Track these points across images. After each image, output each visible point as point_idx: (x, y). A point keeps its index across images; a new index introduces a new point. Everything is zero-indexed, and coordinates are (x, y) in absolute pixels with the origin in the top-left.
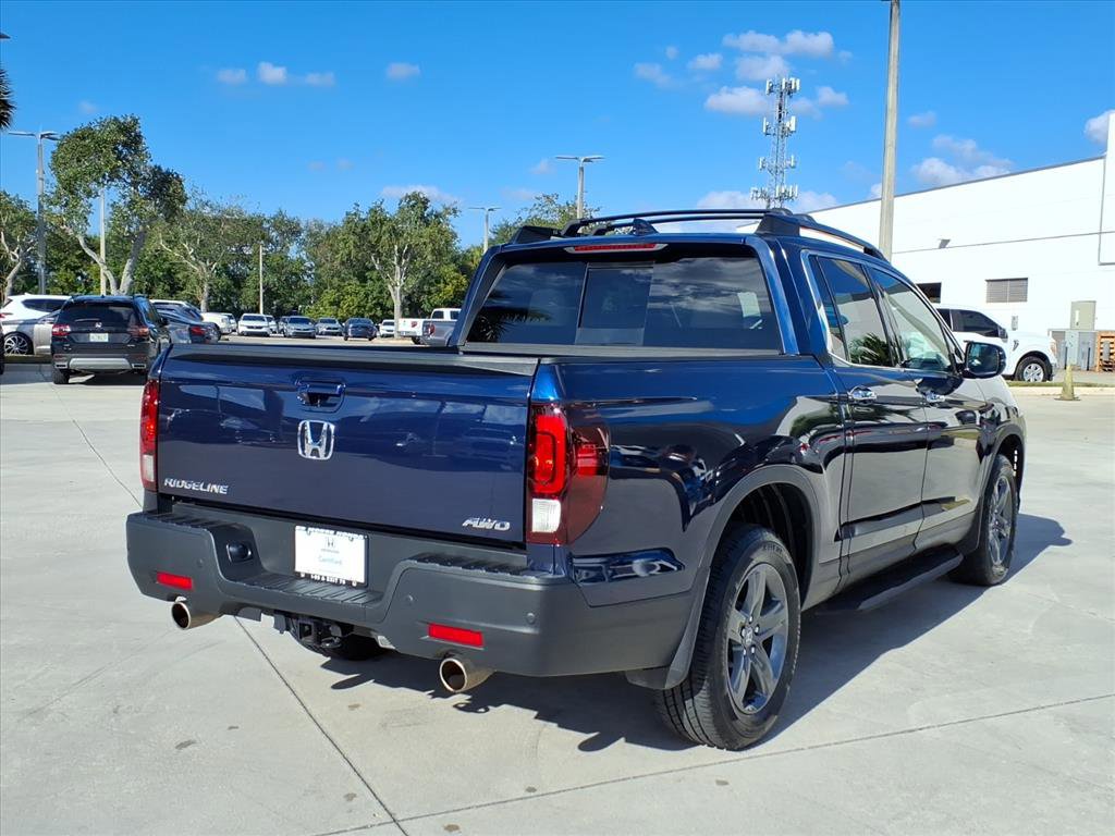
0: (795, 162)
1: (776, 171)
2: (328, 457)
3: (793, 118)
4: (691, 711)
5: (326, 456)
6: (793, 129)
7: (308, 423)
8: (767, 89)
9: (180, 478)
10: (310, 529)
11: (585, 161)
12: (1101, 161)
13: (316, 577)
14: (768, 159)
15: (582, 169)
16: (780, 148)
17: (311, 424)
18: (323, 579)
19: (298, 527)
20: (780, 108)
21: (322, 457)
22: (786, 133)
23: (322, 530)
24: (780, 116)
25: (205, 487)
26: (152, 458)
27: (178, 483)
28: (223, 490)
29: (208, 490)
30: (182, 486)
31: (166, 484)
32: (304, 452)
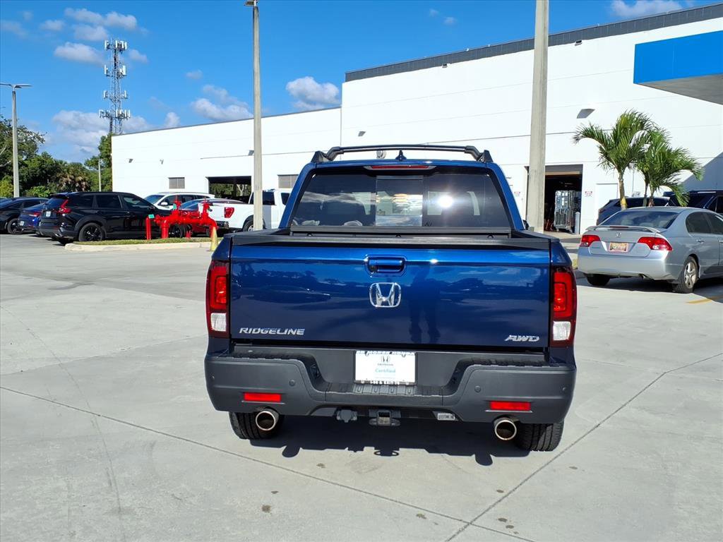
0: (127, 95)
1: (115, 100)
2: (397, 305)
3: (124, 67)
4: (548, 433)
5: (395, 304)
6: (124, 74)
7: (377, 285)
8: (106, 46)
9: (257, 327)
10: (368, 352)
11: (17, 87)
12: (339, 109)
13: (374, 383)
14: (110, 92)
15: (14, 93)
16: (117, 86)
17: (380, 285)
18: (381, 383)
19: (358, 352)
20: (115, 60)
21: (391, 306)
22: (119, 76)
23: (379, 352)
24: (115, 64)
25: (282, 331)
26: (224, 315)
27: (254, 330)
28: (300, 332)
29: (285, 333)
30: (258, 332)
31: (241, 332)
32: (375, 304)
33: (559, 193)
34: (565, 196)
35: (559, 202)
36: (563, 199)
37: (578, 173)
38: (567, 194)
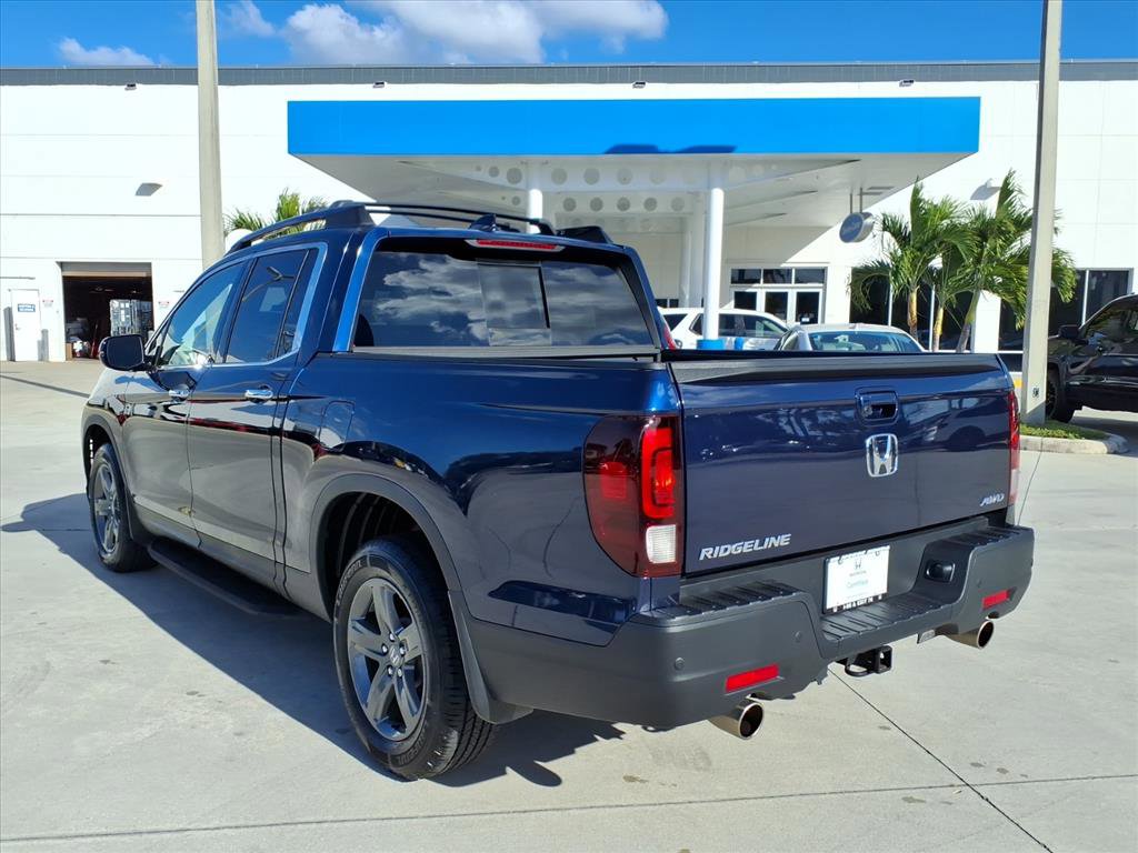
2: (894, 471)
5: (892, 469)
9: (727, 543)
13: (847, 607)
21: (888, 472)
26: (673, 528)
27: (722, 550)
28: (783, 541)
29: (765, 546)
30: (728, 553)
31: (702, 558)
32: (873, 472)
33: (115, 304)
34: (125, 309)
35: (117, 317)
36: (123, 312)
37: (144, 275)
38: (128, 305)
